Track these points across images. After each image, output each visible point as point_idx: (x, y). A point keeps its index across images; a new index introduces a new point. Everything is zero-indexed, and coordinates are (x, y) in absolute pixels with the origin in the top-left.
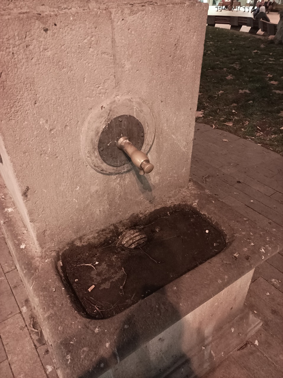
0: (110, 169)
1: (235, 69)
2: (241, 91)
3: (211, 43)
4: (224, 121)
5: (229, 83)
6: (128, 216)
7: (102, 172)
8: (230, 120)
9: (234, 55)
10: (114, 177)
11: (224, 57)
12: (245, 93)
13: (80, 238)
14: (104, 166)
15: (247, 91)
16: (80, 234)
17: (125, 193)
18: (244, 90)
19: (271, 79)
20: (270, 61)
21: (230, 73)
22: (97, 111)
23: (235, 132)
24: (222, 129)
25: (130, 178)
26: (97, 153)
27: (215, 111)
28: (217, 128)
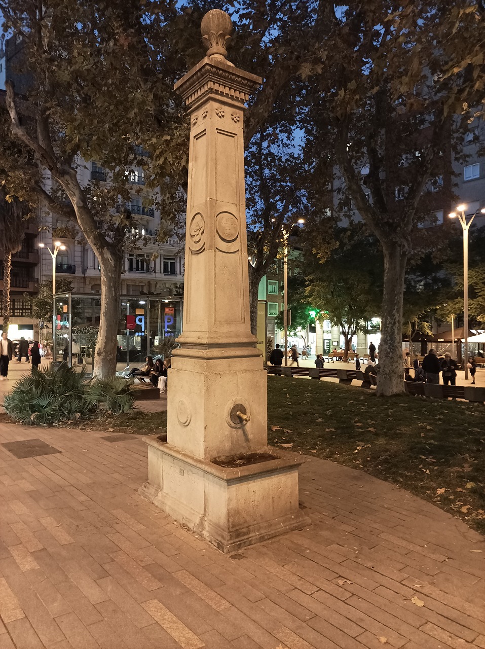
0: (233, 425)
1: (326, 415)
2: (327, 430)
3: (309, 394)
4: (309, 449)
5: (318, 424)
6: (238, 453)
7: (230, 426)
8: (315, 449)
9: (329, 405)
10: (234, 430)
11: (319, 406)
12: (331, 431)
13: (219, 457)
14: (231, 423)
15: (333, 430)
16: (219, 455)
17: (238, 440)
18: (331, 429)
19: (356, 422)
20: (363, 409)
21: (320, 418)
22: (231, 401)
23: (318, 456)
24: (308, 454)
25: (240, 432)
26: (229, 417)
27: (303, 443)
28: (303, 454)
